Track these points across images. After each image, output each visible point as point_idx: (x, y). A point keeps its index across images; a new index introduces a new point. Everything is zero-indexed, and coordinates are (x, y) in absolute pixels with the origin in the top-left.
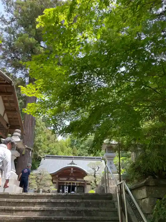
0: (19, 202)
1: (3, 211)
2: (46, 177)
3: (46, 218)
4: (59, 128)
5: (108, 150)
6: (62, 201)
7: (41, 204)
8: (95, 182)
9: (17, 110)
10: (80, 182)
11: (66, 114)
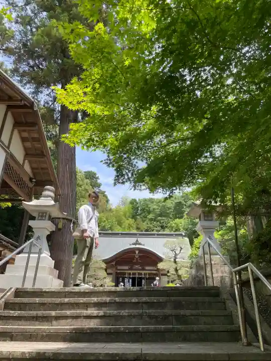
0: (62, 304)
1: (35, 319)
2: (97, 265)
3: (110, 329)
4: (127, 173)
5: (205, 216)
6: (134, 300)
7: (98, 305)
8: (176, 270)
9: (45, 154)
10: (149, 272)
11: (139, 148)
